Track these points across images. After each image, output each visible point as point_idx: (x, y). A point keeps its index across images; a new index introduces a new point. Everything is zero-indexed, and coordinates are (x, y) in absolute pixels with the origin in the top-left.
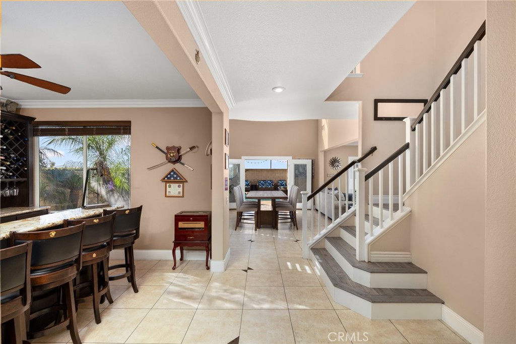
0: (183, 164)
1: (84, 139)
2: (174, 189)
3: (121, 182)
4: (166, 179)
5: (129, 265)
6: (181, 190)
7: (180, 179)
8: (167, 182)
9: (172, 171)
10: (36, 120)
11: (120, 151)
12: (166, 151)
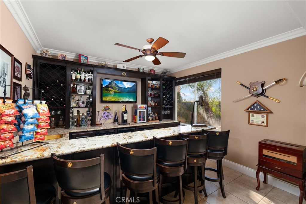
0: (268, 97)
1: (195, 84)
2: (258, 118)
3: (216, 110)
4: (249, 109)
5: (219, 171)
6: (264, 119)
7: (264, 110)
8: (249, 112)
9: (256, 103)
10: (176, 78)
11: (215, 90)
12: (249, 87)
